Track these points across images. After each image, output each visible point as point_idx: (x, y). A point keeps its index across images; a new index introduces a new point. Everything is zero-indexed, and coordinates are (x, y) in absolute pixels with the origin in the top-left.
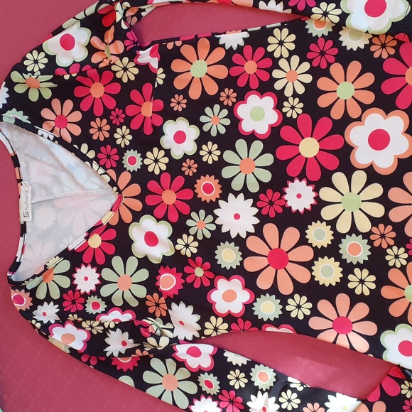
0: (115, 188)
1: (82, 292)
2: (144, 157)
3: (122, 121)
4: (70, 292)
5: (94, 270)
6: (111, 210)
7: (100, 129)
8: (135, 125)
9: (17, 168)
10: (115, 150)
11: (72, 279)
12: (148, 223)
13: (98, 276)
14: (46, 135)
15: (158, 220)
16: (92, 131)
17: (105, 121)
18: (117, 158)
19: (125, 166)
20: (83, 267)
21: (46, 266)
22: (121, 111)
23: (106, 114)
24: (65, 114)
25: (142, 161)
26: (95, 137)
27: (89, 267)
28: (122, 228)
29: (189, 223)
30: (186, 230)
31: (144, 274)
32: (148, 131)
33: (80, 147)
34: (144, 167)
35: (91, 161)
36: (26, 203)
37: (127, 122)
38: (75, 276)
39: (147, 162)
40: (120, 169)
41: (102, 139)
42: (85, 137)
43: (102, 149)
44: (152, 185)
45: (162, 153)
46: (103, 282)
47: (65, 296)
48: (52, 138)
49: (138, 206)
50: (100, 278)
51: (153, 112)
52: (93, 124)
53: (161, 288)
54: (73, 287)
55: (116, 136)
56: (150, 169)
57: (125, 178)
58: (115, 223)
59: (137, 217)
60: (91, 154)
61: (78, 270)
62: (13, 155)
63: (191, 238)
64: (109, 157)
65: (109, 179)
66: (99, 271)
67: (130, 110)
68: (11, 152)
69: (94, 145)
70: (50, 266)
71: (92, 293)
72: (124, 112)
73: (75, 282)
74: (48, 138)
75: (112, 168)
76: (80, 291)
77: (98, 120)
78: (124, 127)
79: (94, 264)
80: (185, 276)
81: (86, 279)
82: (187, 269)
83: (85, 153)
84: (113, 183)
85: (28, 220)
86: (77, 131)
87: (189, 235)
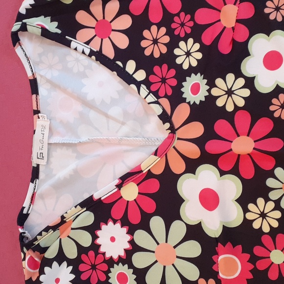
0: (168, 125)
1: (108, 256)
2: (211, 84)
3: (189, 31)
4: (91, 253)
5: (125, 230)
6: (156, 154)
7: (155, 41)
8: (208, 37)
9: (34, 96)
10: (173, 72)
11: (95, 237)
12: (207, 176)
13: (128, 238)
14: (80, 48)
15: (222, 173)
16: (144, 44)
17: (163, 30)
18: (174, 82)
19: (184, 96)
20: (111, 223)
21: (63, 217)
22: (189, 17)
23: (167, 20)
24: (109, 18)
25: (209, 91)
26: (147, 53)
27: (118, 225)
28: (169, 179)
29: (270, 182)
30: (265, 192)
31: (194, 249)
32: (225, 48)
33: (125, 65)
34: (211, 99)
35: (138, 84)
36: (42, 141)
37: (196, 33)
38: (99, 233)
39: (215, 92)
40: (176, 98)
41: (157, 55)
42: (134, 51)
43: (156, 69)
44: (221, 127)
45: (241, 82)
46: (135, 247)
47: (83, 257)
48: (87, 51)
49: (193, 151)
50: (132, 242)
51: (237, 21)
52: (146, 33)
53: (221, 275)
54: (95, 247)
55: (177, 52)
56: (220, 103)
57: (182, 112)
58: (158, 171)
59: (191, 166)
60: (141, 75)
61: (104, 227)
62: (32, 78)
63: (271, 205)
64: (164, 80)
65: (160, 111)
66: (131, 232)
67: (202, 16)
68: (30, 74)
69: (144, 63)
70: (69, 217)
71: (121, 260)
72: (192, 19)
73: (98, 241)
74: (83, 52)
75: (166, 96)
76: (104, 254)
77: (154, 28)
78: (191, 41)
79: (125, 222)
80: (254, 259)
81: (113, 239)
82: (258, 250)
83: (131, 73)
84: (165, 117)
85: (42, 163)
86: (123, 42)
87: (267, 200)
